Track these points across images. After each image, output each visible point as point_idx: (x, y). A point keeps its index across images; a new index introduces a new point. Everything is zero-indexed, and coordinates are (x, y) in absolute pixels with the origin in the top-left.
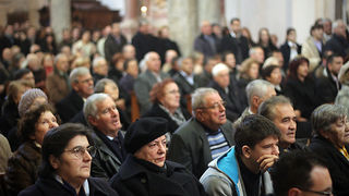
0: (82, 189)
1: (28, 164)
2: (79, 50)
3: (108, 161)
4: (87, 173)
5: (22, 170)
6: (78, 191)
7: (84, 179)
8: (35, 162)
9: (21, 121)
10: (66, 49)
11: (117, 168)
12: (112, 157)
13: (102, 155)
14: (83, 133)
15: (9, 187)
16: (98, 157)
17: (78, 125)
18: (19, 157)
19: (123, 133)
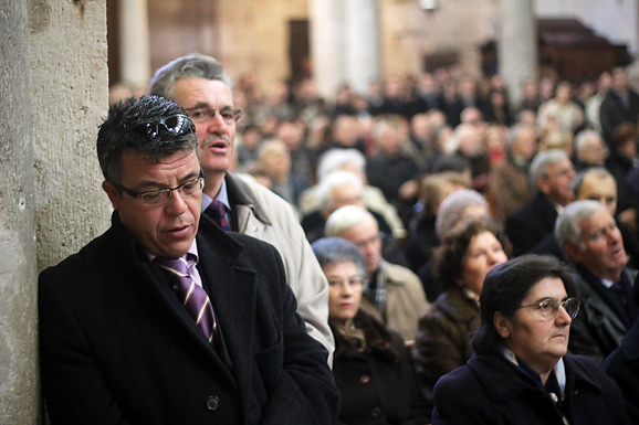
0: (553, 377)
1: (454, 329)
2: (551, 119)
3: (603, 326)
4: (561, 347)
5: (443, 339)
6: (544, 378)
7: (556, 357)
8: (468, 323)
9: (438, 252)
10: (527, 116)
11: (619, 339)
12: (609, 319)
13: (590, 315)
14: (556, 274)
15: (420, 369)
16: (582, 317)
17: (547, 259)
18: (438, 315)
19: (632, 274)
